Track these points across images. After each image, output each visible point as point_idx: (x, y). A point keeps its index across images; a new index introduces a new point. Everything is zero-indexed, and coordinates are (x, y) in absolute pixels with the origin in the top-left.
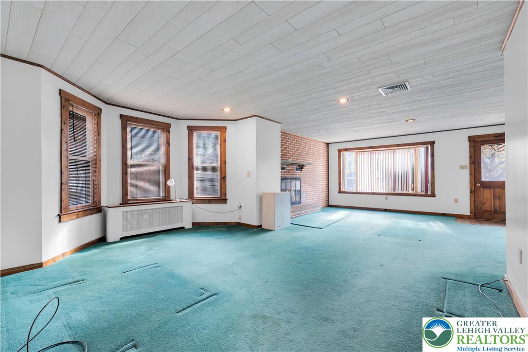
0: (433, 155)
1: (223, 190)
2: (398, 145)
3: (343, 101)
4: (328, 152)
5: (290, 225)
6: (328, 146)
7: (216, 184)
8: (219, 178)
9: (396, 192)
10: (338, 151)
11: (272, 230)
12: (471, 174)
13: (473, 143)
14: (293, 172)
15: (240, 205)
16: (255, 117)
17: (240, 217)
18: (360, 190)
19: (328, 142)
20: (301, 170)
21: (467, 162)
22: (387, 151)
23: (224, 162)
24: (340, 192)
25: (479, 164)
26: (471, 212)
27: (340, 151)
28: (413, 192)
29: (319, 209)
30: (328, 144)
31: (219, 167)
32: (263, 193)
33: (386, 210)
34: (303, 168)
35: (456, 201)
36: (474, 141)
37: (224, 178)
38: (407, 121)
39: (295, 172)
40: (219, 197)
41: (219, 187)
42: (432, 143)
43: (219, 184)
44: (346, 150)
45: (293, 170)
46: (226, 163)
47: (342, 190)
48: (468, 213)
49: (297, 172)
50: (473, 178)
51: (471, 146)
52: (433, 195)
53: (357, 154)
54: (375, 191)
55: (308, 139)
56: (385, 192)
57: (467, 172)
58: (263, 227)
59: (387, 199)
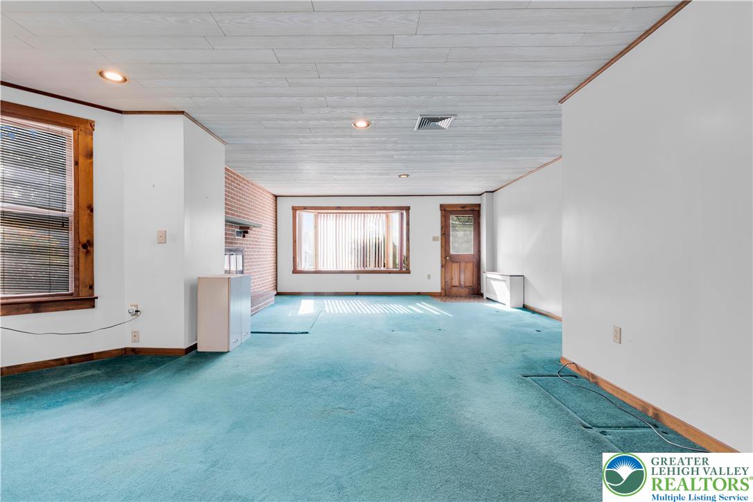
0: (408, 224)
1: (82, 276)
2: (372, 208)
3: (361, 124)
4: (276, 209)
5: (250, 335)
6: (276, 200)
7: (62, 261)
8: (71, 244)
9: (366, 269)
10: (293, 209)
11: (226, 353)
12: (442, 247)
13: (443, 212)
14: (232, 239)
15: (135, 309)
16: (182, 116)
17: (135, 336)
18: (321, 268)
19: (277, 194)
20: (244, 236)
21: (438, 233)
22: (357, 215)
23: (86, 208)
24: (295, 271)
25: (449, 236)
26: (442, 289)
27: (295, 209)
28: (385, 269)
29: (272, 301)
30: (276, 197)
31: (72, 219)
32: (199, 278)
33: (357, 294)
34: (247, 232)
35: (429, 277)
36: (445, 210)
37: (86, 247)
38: (400, 176)
39: (234, 239)
40: (71, 294)
41: (71, 269)
42: (408, 209)
43: (71, 261)
44: (305, 208)
45: (232, 235)
46: (92, 210)
47: (299, 268)
48: (438, 290)
49: (238, 239)
50: (444, 251)
51: (442, 216)
52: (408, 272)
53: (316, 217)
54: (344, 269)
55: (252, 184)
56: (353, 269)
57: (438, 244)
58: (199, 350)
59: (358, 278)
